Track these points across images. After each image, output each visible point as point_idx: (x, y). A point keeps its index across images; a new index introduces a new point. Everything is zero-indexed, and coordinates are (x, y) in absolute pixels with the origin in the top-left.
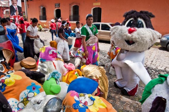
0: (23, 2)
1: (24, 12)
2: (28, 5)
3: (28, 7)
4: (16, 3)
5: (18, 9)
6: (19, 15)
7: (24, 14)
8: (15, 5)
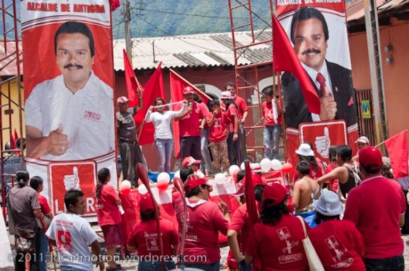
0: (358, 36)
1: (368, 95)
2: (390, 47)
3: (392, 60)
4: (318, 52)
5: (334, 85)
6: (336, 118)
7: (365, 103)
8: (316, 59)
